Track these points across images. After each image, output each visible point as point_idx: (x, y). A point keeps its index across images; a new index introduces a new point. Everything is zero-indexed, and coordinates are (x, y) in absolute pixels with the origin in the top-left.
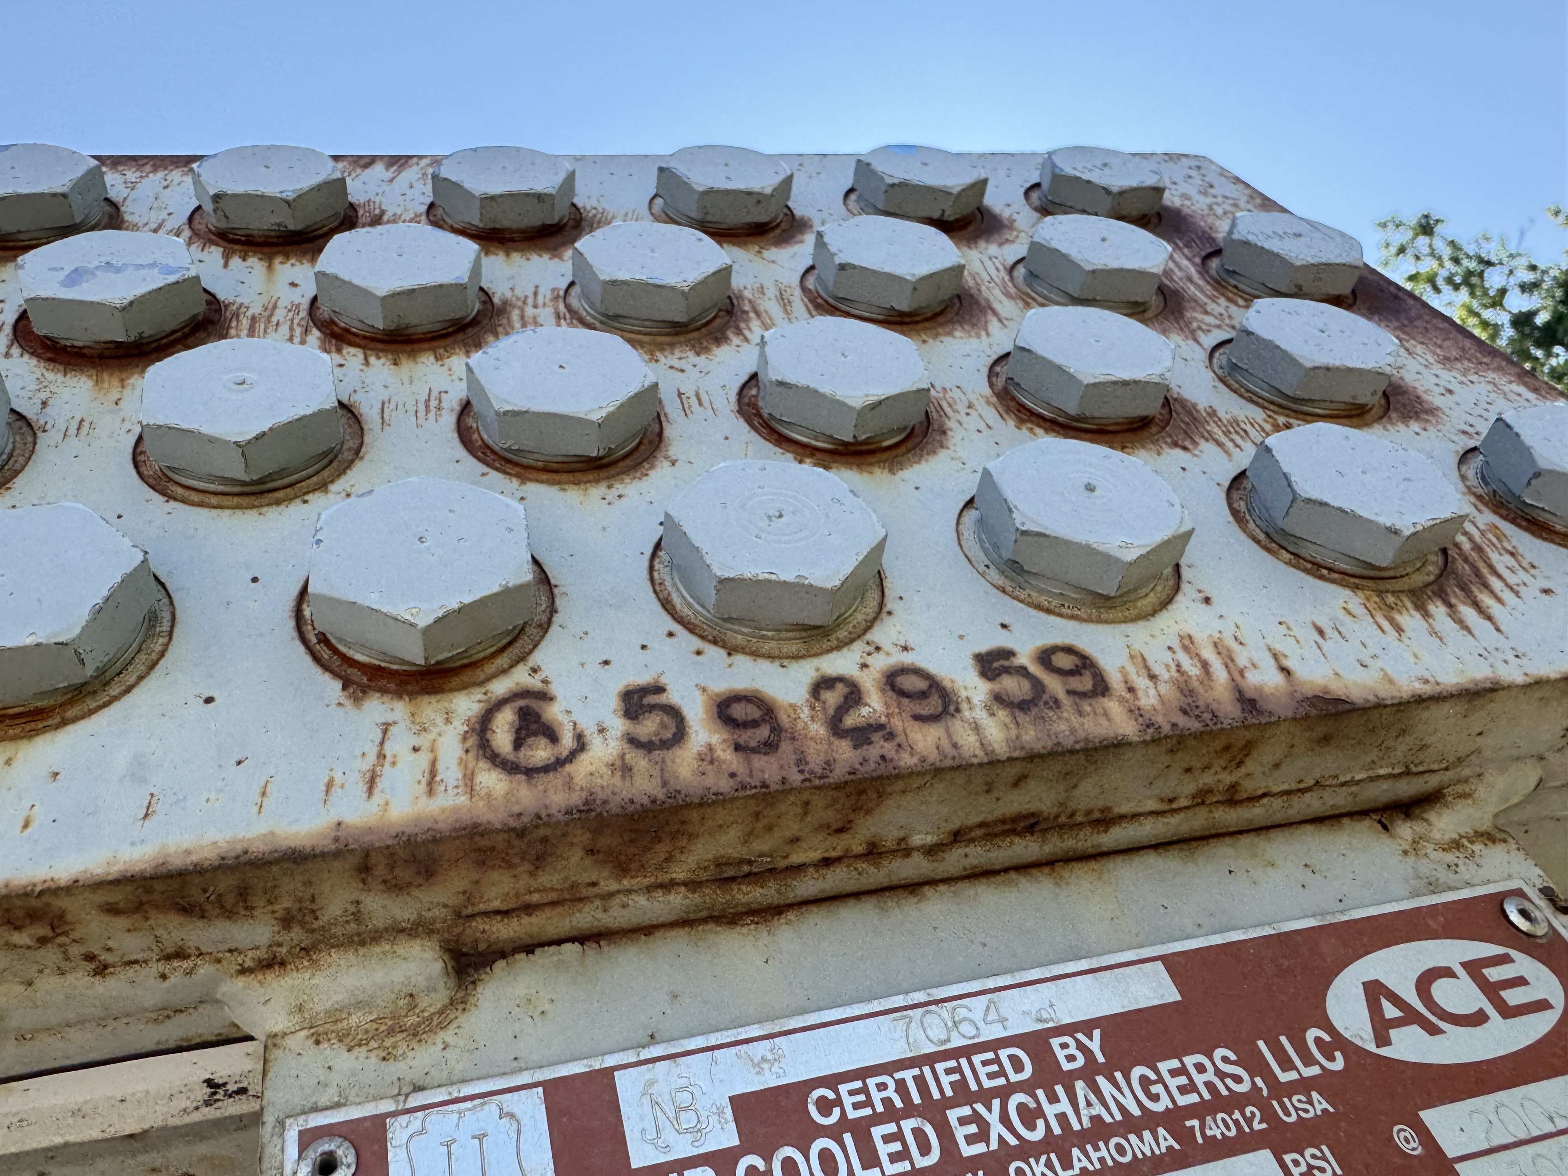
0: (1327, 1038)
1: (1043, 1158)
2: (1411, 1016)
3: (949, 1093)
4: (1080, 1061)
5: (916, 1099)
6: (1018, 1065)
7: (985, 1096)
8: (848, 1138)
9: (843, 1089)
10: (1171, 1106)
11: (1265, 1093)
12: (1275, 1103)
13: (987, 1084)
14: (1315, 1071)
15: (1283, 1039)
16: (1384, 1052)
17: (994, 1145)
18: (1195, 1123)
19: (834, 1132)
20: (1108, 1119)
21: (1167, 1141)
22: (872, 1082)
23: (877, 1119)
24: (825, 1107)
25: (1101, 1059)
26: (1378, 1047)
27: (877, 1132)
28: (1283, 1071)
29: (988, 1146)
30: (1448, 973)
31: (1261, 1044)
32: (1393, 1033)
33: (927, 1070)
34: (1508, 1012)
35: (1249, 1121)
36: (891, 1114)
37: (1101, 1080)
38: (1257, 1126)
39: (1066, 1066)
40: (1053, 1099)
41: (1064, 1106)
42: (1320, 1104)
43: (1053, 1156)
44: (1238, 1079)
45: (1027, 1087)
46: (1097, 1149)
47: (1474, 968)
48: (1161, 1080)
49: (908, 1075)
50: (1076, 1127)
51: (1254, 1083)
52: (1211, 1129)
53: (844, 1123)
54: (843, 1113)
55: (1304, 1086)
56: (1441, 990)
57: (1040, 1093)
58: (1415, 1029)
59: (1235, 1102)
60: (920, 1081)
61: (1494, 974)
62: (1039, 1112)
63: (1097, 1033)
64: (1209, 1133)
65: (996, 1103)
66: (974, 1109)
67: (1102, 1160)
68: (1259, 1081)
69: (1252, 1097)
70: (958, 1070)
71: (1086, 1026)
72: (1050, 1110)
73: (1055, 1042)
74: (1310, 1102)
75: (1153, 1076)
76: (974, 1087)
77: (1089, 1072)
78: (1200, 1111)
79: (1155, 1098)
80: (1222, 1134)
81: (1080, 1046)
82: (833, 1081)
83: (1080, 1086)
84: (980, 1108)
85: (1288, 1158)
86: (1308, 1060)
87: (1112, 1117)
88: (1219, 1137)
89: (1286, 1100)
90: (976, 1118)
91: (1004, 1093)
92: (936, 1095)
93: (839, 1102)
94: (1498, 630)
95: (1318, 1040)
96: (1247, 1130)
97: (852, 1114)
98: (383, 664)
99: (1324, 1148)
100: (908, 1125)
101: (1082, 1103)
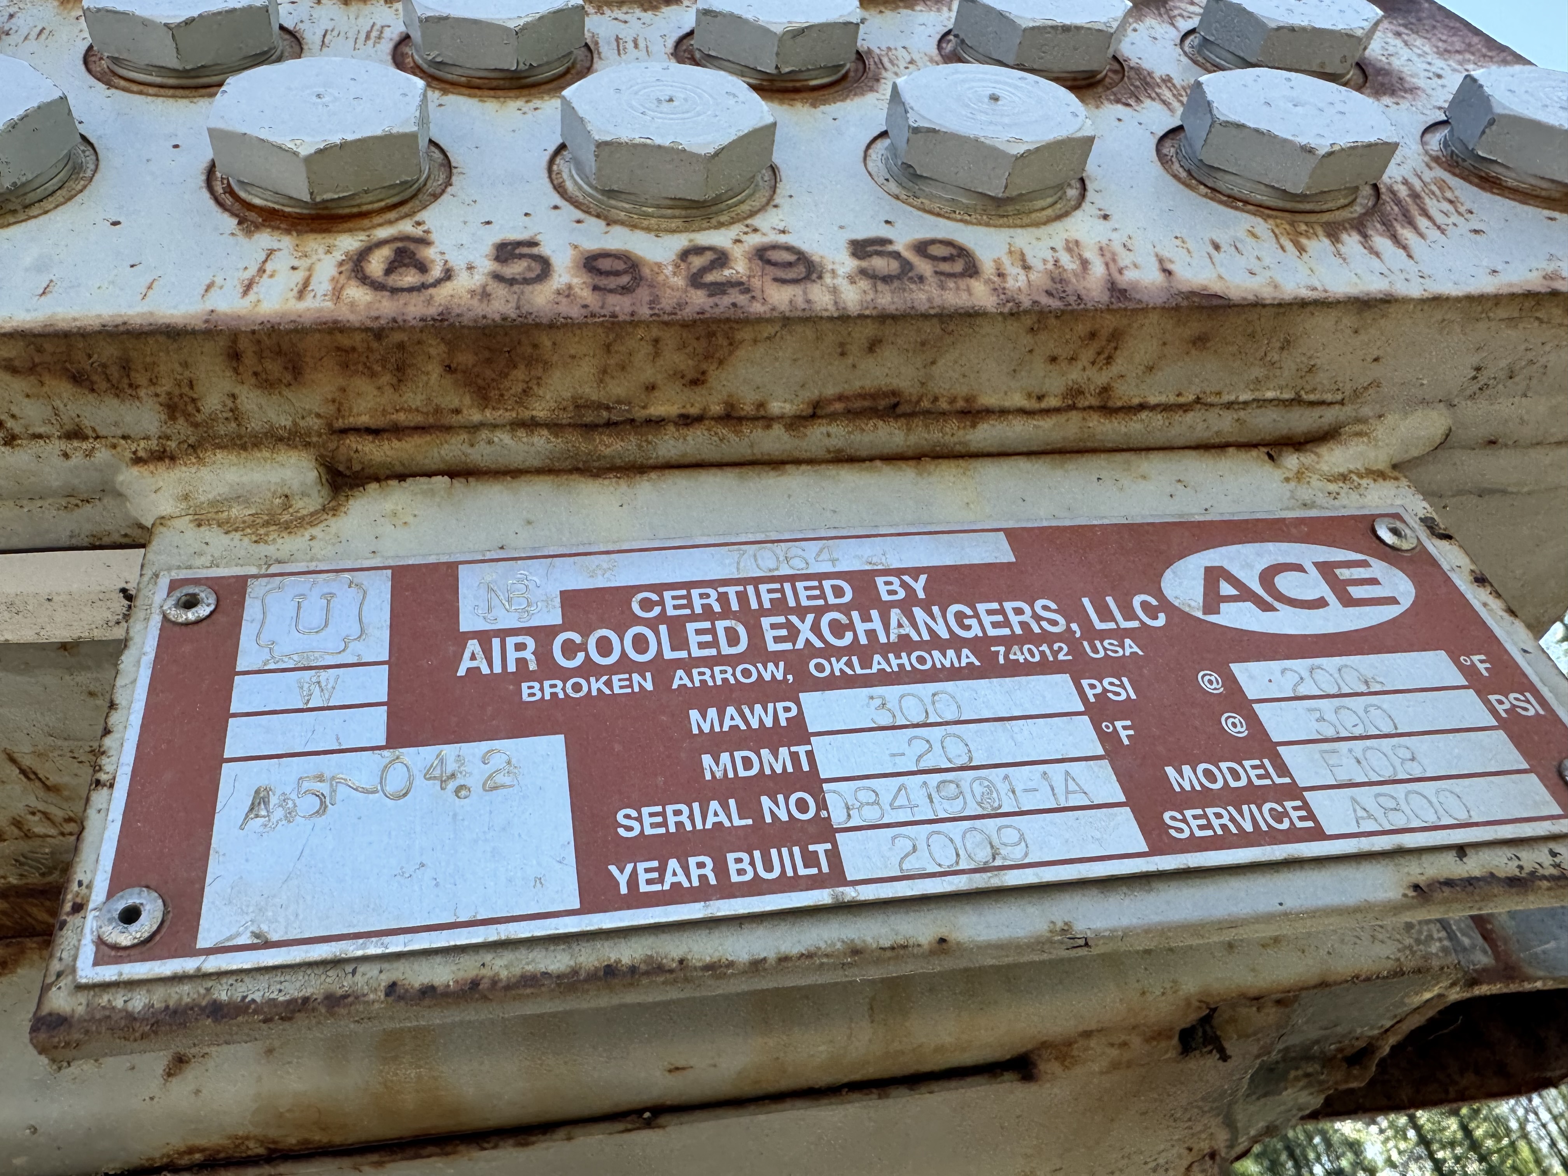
0: (1154, 602)
1: (845, 659)
2: (1245, 594)
3: (767, 605)
4: (902, 594)
5: (735, 606)
6: (838, 592)
7: (801, 612)
8: (663, 629)
9: (667, 595)
10: (980, 634)
11: (1078, 635)
12: (1085, 644)
13: (805, 603)
14: (1135, 624)
15: (1110, 600)
16: (1212, 618)
17: (800, 645)
18: (1002, 649)
19: (652, 623)
20: (915, 637)
21: (968, 657)
22: (695, 593)
23: (693, 618)
24: (646, 605)
25: (921, 595)
26: (1204, 613)
27: (691, 627)
28: (1101, 621)
29: (794, 645)
30: (1299, 568)
31: (1086, 601)
32: (1223, 606)
33: (750, 589)
34: (1348, 601)
35: (1055, 653)
36: (708, 613)
37: (918, 612)
38: (1061, 657)
39: (885, 597)
40: (866, 618)
41: (876, 624)
42: (1130, 647)
43: (855, 659)
44: (1054, 623)
45: (845, 609)
46: (898, 657)
47: (1326, 569)
48: (977, 615)
49: (731, 591)
50: (883, 639)
51: (1069, 628)
52: (1015, 654)
53: (663, 618)
54: (664, 609)
55: (1120, 635)
56: (1285, 583)
57: (855, 615)
58: (1249, 604)
59: (1046, 637)
60: (742, 597)
61: (1344, 574)
62: (851, 627)
63: (923, 578)
64: (1012, 657)
65: (810, 618)
66: (787, 619)
67: (901, 666)
68: (1074, 626)
69: (1066, 636)
70: (782, 591)
71: (915, 572)
72: (861, 627)
73: (880, 581)
74: (1122, 646)
75: (969, 612)
76: (792, 603)
77: (907, 605)
78: (1009, 642)
79: (968, 628)
80: (1025, 659)
81: (904, 585)
82: (659, 588)
83: (895, 614)
84: (794, 619)
85: (1085, 683)
86: (1130, 615)
87: (920, 635)
88: (1022, 661)
89: (1097, 643)
90: (789, 625)
91: (820, 612)
92: (754, 605)
93: (661, 603)
94: (1410, 256)
95: (1145, 605)
96: (1051, 659)
97: (671, 612)
98: (277, 207)
99: (1125, 680)
100: (721, 625)
101: (894, 623)
